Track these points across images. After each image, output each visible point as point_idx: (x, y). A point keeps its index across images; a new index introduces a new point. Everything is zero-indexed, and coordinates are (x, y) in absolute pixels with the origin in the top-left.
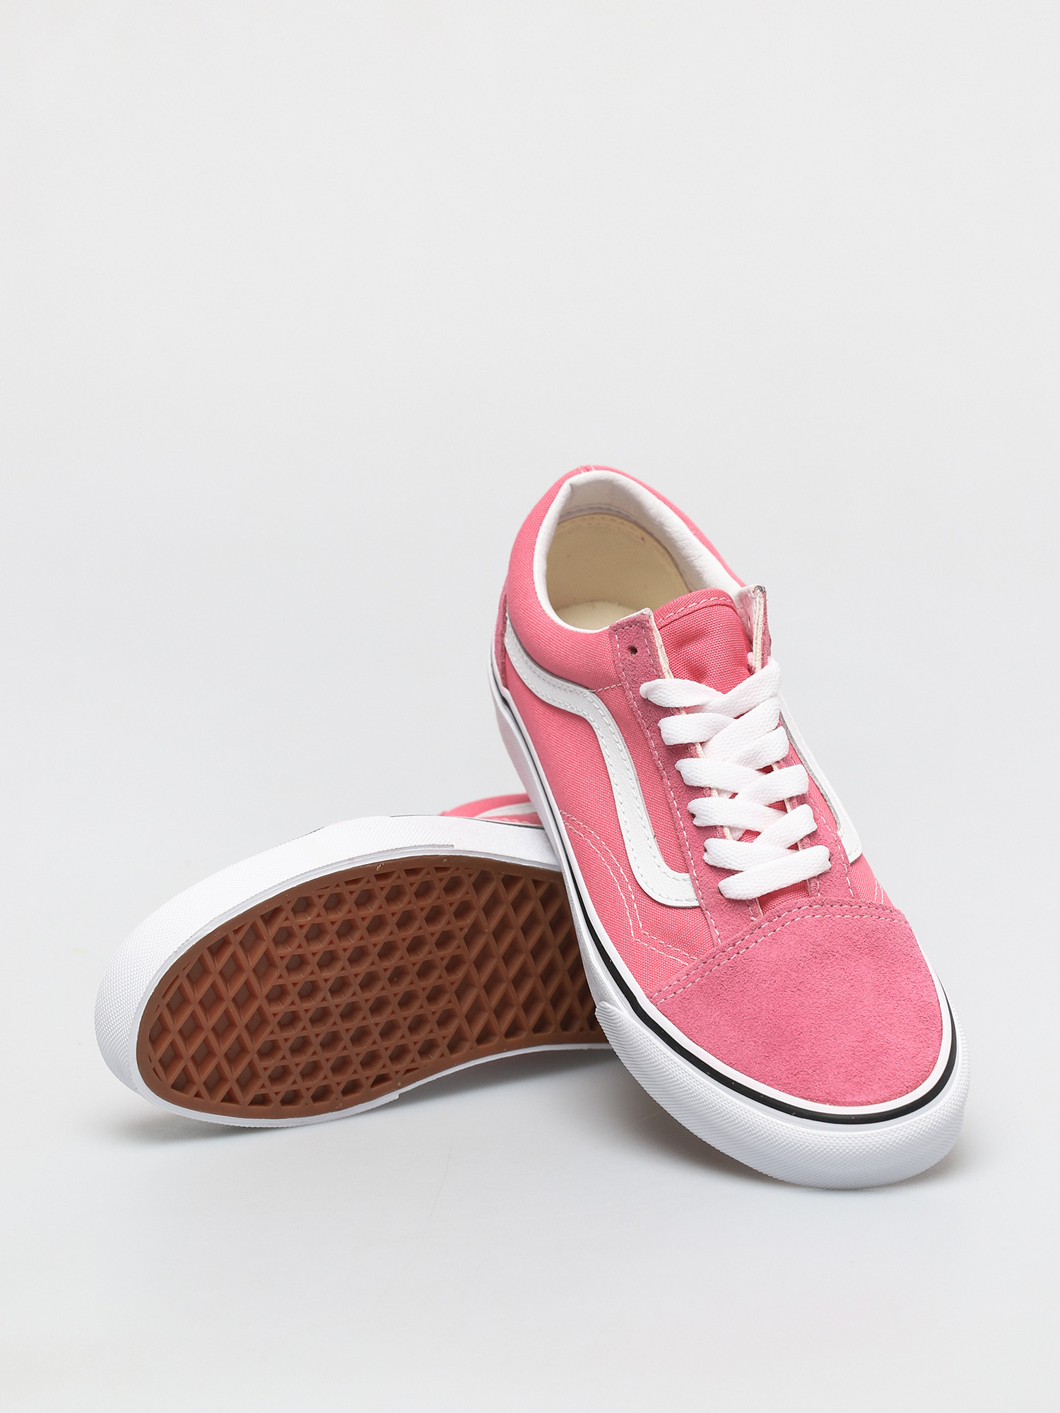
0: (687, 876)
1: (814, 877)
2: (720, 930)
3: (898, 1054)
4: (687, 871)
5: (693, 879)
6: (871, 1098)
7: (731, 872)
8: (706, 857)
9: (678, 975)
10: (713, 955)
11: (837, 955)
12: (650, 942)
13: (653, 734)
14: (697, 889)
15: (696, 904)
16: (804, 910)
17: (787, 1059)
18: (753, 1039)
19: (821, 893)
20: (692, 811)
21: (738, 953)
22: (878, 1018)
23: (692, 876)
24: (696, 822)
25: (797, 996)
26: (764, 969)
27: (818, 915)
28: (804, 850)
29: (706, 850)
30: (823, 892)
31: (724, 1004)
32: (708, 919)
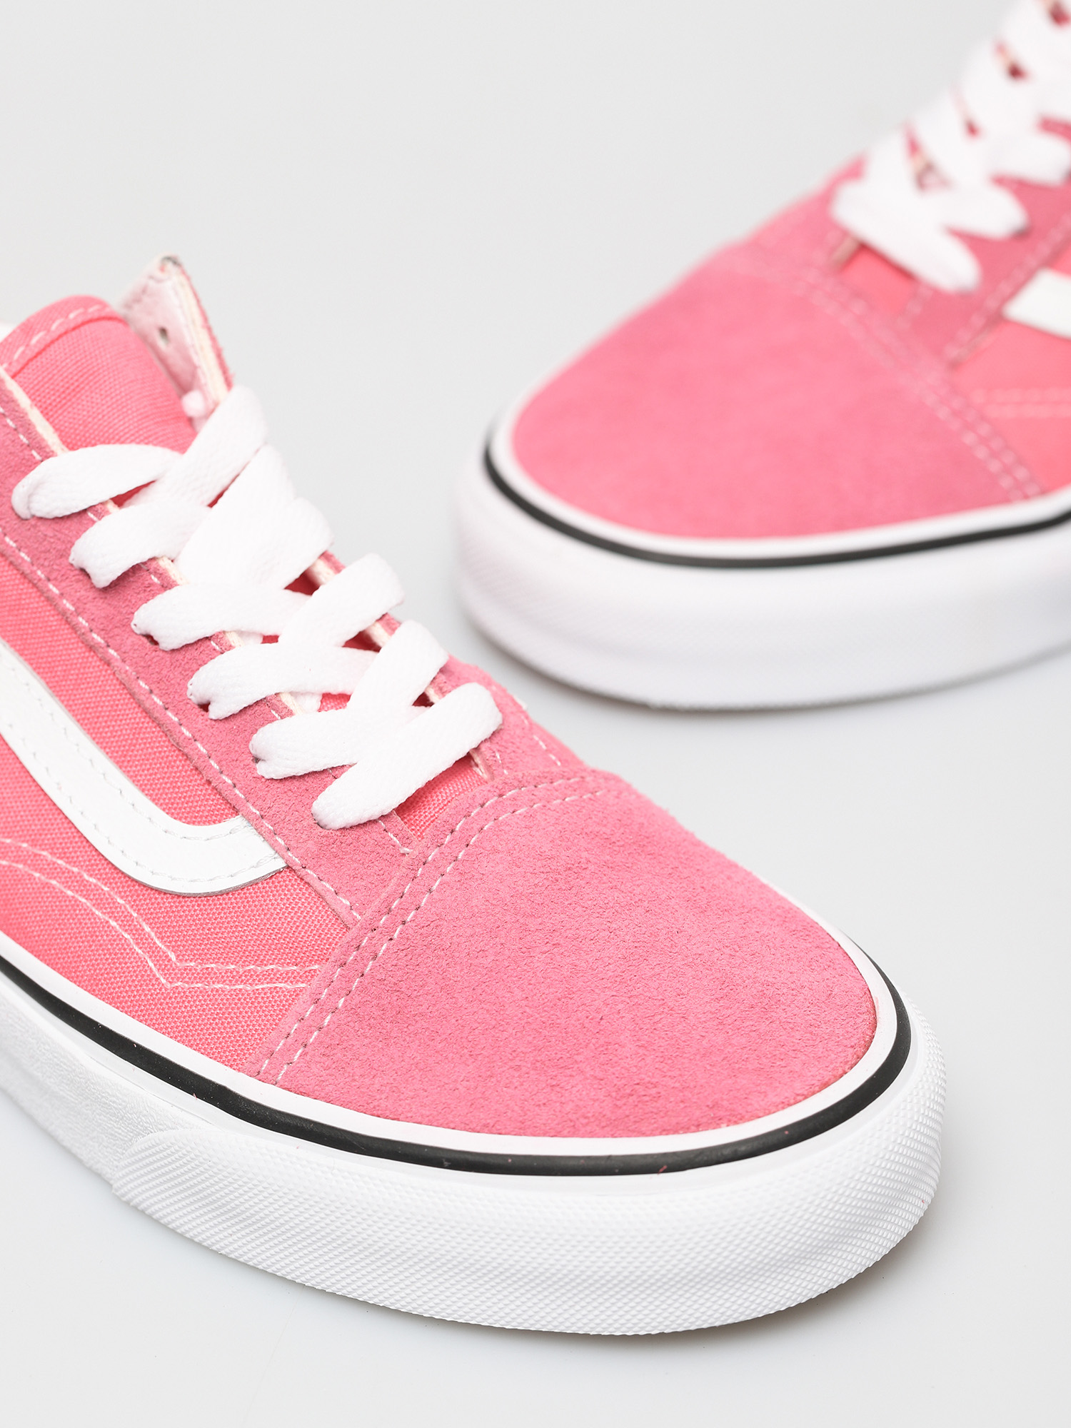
0: (237, 822)
1: (486, 740)
2: (349, 893)
3: (801, 998)
4: (236, 812)
5: (256, 822)
6: (799, 1087)
7: (333, 772)
8: (263, 770)
9: (297, 1007)
10: (355, 943)
11: (592, 867)
12: (206, 976)
13: (64, 584)
14: (269, 837)
15: (280, 864)
16: (493, 806)
17: (601, 1075)
18: (511, 1064)
19: (508, 768)
20: (195, 699)
21: (404, 923)
22: (727, 951)
23: (248, 817)
24: (216, 712)
25: (558, 958)
26: (469, 931)
27: (521, 807)
28: (444, 699)
29: (257, 760)
30: (511, 766)
31: (418, 1025)
32: (316, 884)
